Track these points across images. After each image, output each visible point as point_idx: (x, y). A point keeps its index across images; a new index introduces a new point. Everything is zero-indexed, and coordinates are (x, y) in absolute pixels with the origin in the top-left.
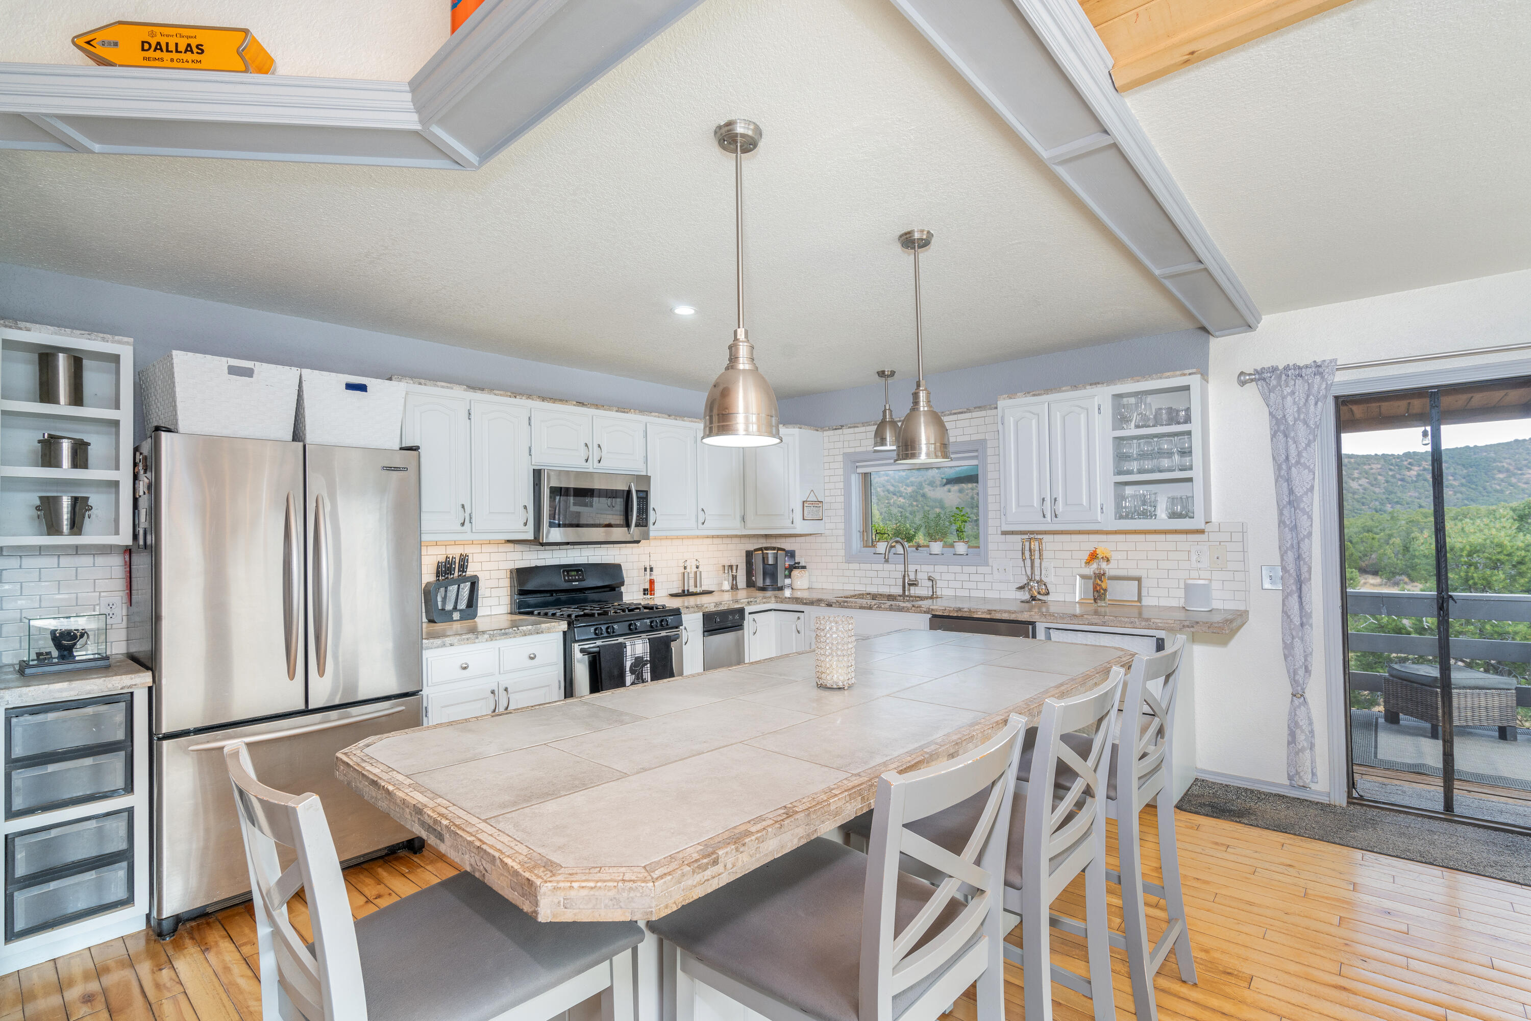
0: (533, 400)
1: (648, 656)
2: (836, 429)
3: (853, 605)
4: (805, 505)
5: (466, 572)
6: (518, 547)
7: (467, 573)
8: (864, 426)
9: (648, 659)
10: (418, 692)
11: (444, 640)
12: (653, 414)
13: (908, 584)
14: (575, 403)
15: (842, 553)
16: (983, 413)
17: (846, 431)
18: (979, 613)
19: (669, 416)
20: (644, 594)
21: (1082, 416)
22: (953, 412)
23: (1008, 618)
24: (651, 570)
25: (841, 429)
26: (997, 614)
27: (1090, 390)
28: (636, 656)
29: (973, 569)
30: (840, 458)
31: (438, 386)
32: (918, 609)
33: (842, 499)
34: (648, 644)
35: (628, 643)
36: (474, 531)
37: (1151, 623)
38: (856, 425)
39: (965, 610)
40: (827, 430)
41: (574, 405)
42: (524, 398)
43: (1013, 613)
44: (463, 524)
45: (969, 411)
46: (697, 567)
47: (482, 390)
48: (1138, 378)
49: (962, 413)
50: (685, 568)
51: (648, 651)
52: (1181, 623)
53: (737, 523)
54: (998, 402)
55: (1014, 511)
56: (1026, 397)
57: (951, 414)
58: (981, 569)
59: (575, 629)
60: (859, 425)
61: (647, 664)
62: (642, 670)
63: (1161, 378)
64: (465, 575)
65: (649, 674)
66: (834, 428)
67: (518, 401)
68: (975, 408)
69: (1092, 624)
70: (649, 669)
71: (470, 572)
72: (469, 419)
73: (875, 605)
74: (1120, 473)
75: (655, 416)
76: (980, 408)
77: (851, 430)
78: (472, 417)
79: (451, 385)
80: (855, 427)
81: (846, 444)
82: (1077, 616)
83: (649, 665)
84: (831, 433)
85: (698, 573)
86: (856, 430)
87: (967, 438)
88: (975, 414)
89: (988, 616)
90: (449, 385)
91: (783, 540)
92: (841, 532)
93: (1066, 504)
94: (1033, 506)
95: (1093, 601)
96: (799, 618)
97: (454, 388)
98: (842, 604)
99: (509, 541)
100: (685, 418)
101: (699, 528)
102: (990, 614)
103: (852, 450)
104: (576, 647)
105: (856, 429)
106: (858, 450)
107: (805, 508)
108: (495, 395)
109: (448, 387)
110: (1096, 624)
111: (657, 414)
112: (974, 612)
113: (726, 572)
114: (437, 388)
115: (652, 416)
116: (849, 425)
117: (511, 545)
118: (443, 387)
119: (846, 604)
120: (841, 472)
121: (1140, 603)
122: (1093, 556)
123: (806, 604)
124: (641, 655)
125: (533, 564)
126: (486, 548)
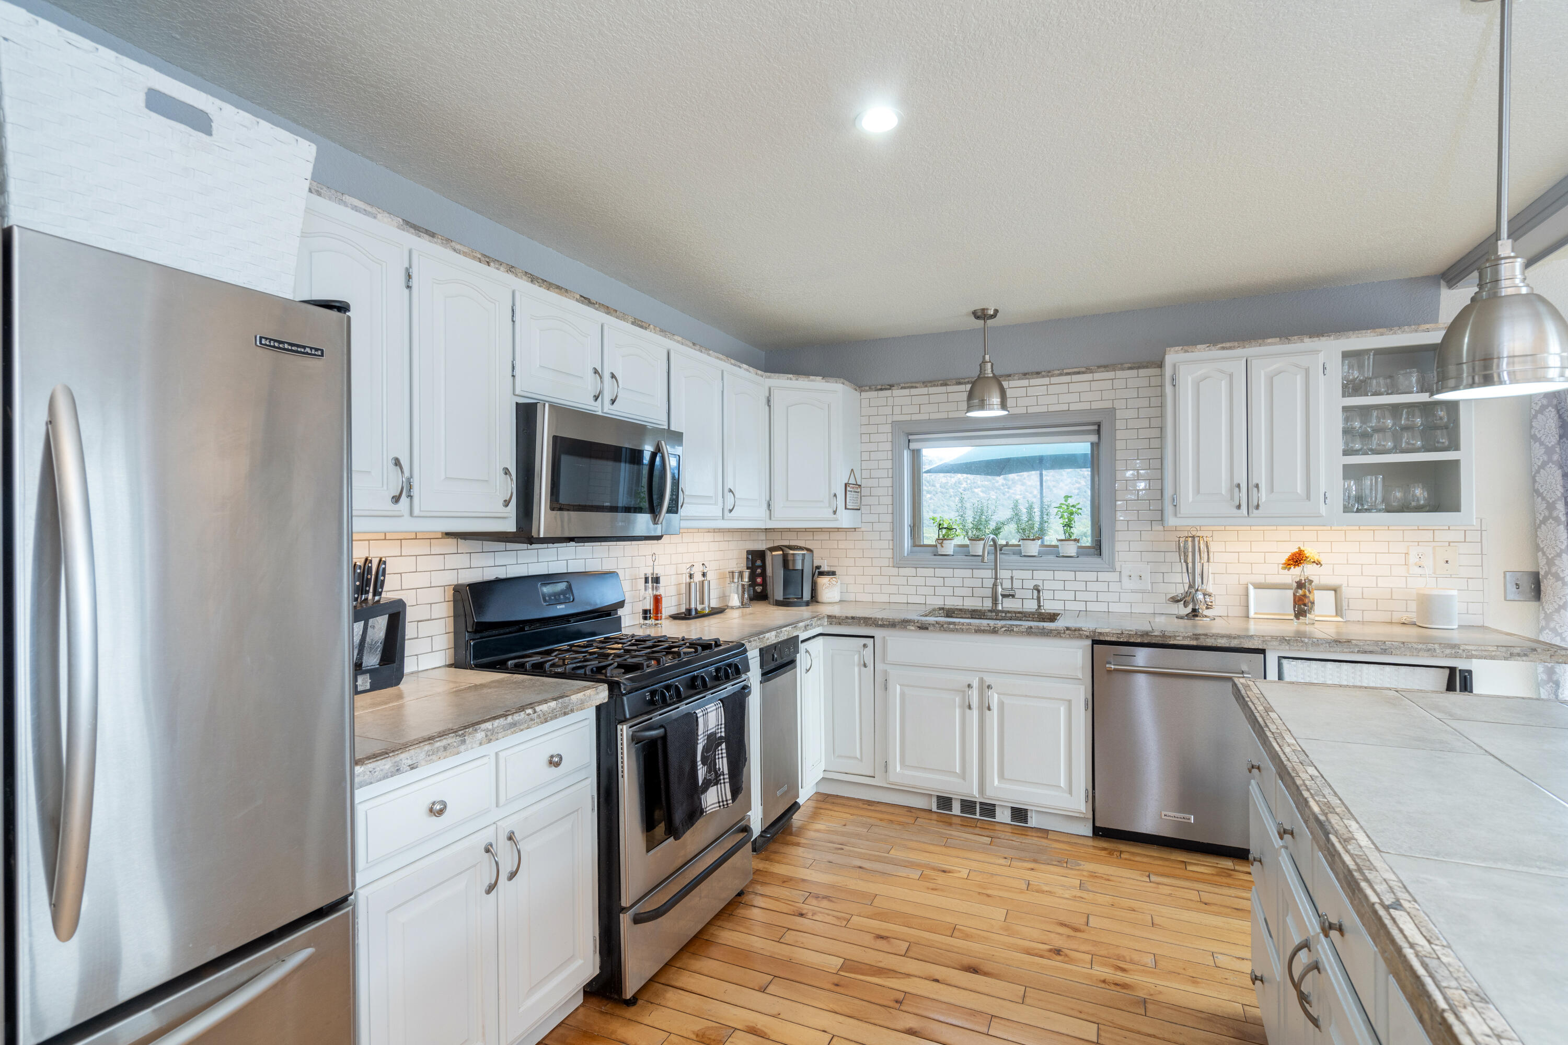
0: (516, 275)
1: (723, 730)
2: (881, 389)
3: (964, 627)
4: (848, 489)
5: (380, 594)
6: (465, 545)
7: (383, 595)
8: (926, 386)
9: (723, 734)
10: (344, 900)
11: (397, 759)
12: (676, 337)
13: (1002, 595)
14: (578, 297)
15: (889, 554)
16: (1110, 375)
17: (896, 392)
18: (1178, 638)
19: (694, 344)
20: (645, 618)
21: (1298, 377)
22: (1065, 371)
23: (1227, 645)
24: (656, 580)
25: (890, 389)
26: (1208, 640)
27: (1309, 343)
28: (709, 732)
29: (1092, 576)
30: (888, 428)
31: (346, 205)
32: (1076, 633)
33: (888, 482)
34: (722, 708)
35: (699, 712)
36: (416, 512)
37: (1460, 651)
38: (914, 385)
39: (1156, 634)
40: (867, 391)
41: (577, 300)
42: (502, 269)
43: (1235, 638)
44: (396, 499)
45: (1088, 370)
46: (704, 575)
47: (433, 235)
48: (1381, 330)
49: (1079, 373)
50: (691, 576)
51: (723, 722)
52: (1507, 650)
53: (762, 511)
54: (1167, 357)
55: (1191, 500)
56: (1210, 350)
57: (1061, 375)
58: (1103, 576)
59: (625, 698)
60: (918, 385)
61: (720, 744)
62: (715, 755)
63: (1416, 331)
64: (379, 601)
65: (725, 760)
66: (879, 387)
67: (491, 270)
68: (1099, 367)
69: (1365, 652)
70: (724, 751)
71: (389, 593)
72: (408, 287)
73: (1002, 627)
74: (1346, 453)
75: (678, 342)
76: (1106, 367)
77: (906, 392)
78: (415, 282)
79: (373, 210)
80: (912, 387)
81: (897, 410)
82: (1340, 642)
83: (724, 746)
84: (873, 394)
85: (706, 583)
86: (914, 391)
87: (1086, 406)
88: (1097, 376)
89: (1194, 643)
90: (369, 208)
91: (809, 536)
92: (888, 527)
93: (1271, 489)
94: (1222, 494)
95: (1292, 617)
96: (865, 646)
97: (379, 216)
98: (945, 626)
99: (449, 535)
100: (711, 352)
101: (726, 517)
102: (1197, 639)
103: (908, 418)
104: (624, 732)
105: (912, 390)
106: (915, 417)
107: (848, 493)
108: (455, 250)
109: (366, 213)
110: (1371, 652)
111: (680, 339)
112: (1170, 637)
113: (736, 580)
114: (342, 207)
115: (675, 340)
116: (902, 385)
117: (452, 541)
118: (355, 208)
119: (951, 626)
120: (888, 446)
121: (1342, 617)
122: (1297, 559)
123: (882, 626)
124: (714, 730)
125: (490, 575)
126: (411, 548)
